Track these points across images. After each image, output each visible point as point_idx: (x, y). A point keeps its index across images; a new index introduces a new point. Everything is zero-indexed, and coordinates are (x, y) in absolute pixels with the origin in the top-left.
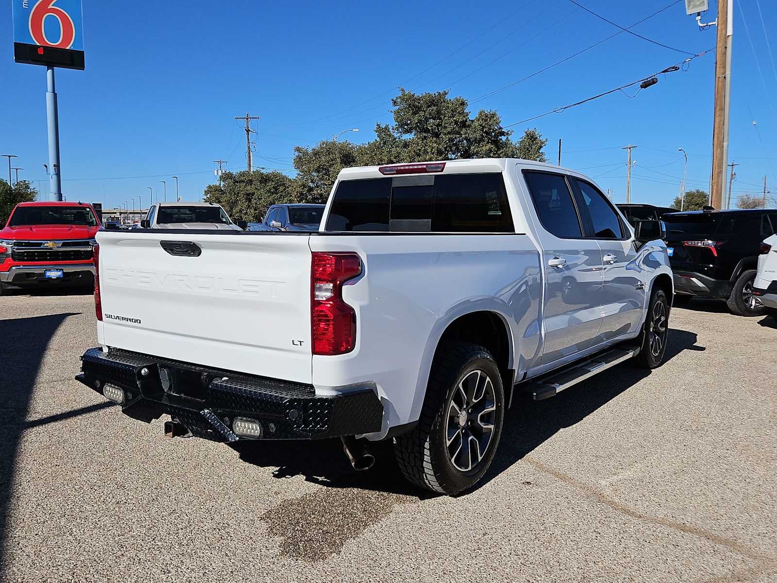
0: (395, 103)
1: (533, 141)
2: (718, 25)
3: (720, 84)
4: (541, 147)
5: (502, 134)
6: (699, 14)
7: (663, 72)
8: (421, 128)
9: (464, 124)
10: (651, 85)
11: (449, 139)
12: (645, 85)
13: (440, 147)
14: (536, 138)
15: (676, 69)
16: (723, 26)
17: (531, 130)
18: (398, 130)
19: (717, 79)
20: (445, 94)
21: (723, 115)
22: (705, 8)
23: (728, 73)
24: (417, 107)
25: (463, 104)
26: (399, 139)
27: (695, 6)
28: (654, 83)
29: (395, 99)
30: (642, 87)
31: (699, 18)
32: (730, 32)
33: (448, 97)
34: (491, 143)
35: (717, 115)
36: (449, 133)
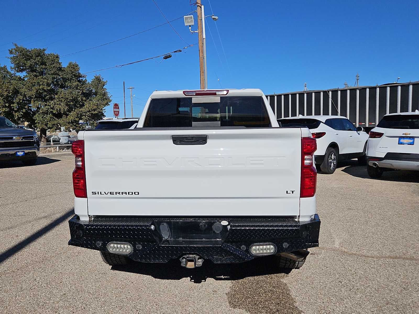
0: (11, 52)
1: (99, 82)
2: (199, 33)
3: (202, 60)
4: (104, 85)
5: (81, 77)
6: (190, 26)
7: (174, 52)
8: (32, 69)
9: (60, 69)
10: (169, 58)
11: (52, 77)
12: (166, 58)
13: (49, 81)
14: (101, 80)
15: (180, 51)
16: (201, 33)
17: (98, 75)
18: (15, 69)
19: (200, 58)
20: (44, 50)
21: (204, 75)
22: (193, 24)
23: (205, 55)
24: (28, 56)
25: (57, 57)
26: (14, 75)
27: (188, 22)
28: (170, 57)
29: (11, 50)
30: (164, 58)
31: (190, 28)
32: (204, 37)
33: (46, 52)
34: (78, 81)
35: (202, 75)
36: (52, 74)
